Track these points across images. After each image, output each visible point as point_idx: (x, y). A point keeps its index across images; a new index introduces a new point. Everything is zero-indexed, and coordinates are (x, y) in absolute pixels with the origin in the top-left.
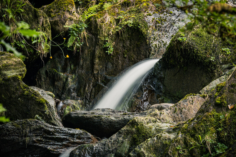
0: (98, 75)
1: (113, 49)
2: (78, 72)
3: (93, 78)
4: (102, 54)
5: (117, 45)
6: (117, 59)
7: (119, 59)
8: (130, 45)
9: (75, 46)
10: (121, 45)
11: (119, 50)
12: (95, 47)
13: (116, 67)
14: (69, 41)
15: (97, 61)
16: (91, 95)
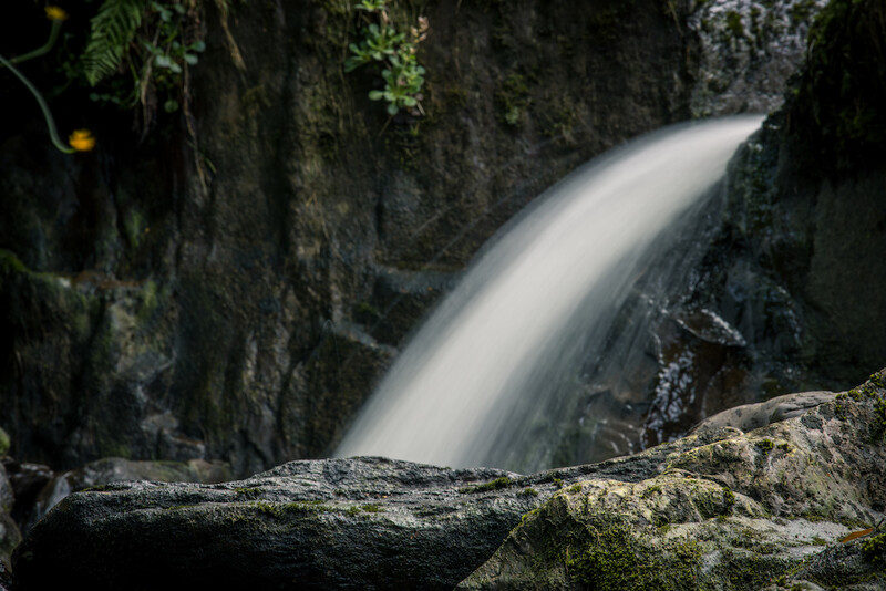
0: (325, 271)
1: (421, 70)
2: (178, 256)
3: (292, 298)
4: (346, 118)
5: (447, 43)
6: (454, 142)
7: (466, 143)
8: (544, 35)
9: (148, 70)
10: (480, 41)
11: (469, 79)
12: (291, 70)
13: (452, 197)
14: (96, 35)
15: (311, 167)
16: (285, 421)
